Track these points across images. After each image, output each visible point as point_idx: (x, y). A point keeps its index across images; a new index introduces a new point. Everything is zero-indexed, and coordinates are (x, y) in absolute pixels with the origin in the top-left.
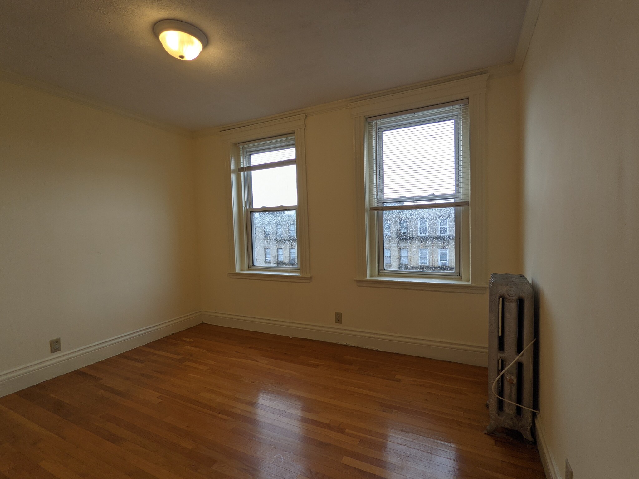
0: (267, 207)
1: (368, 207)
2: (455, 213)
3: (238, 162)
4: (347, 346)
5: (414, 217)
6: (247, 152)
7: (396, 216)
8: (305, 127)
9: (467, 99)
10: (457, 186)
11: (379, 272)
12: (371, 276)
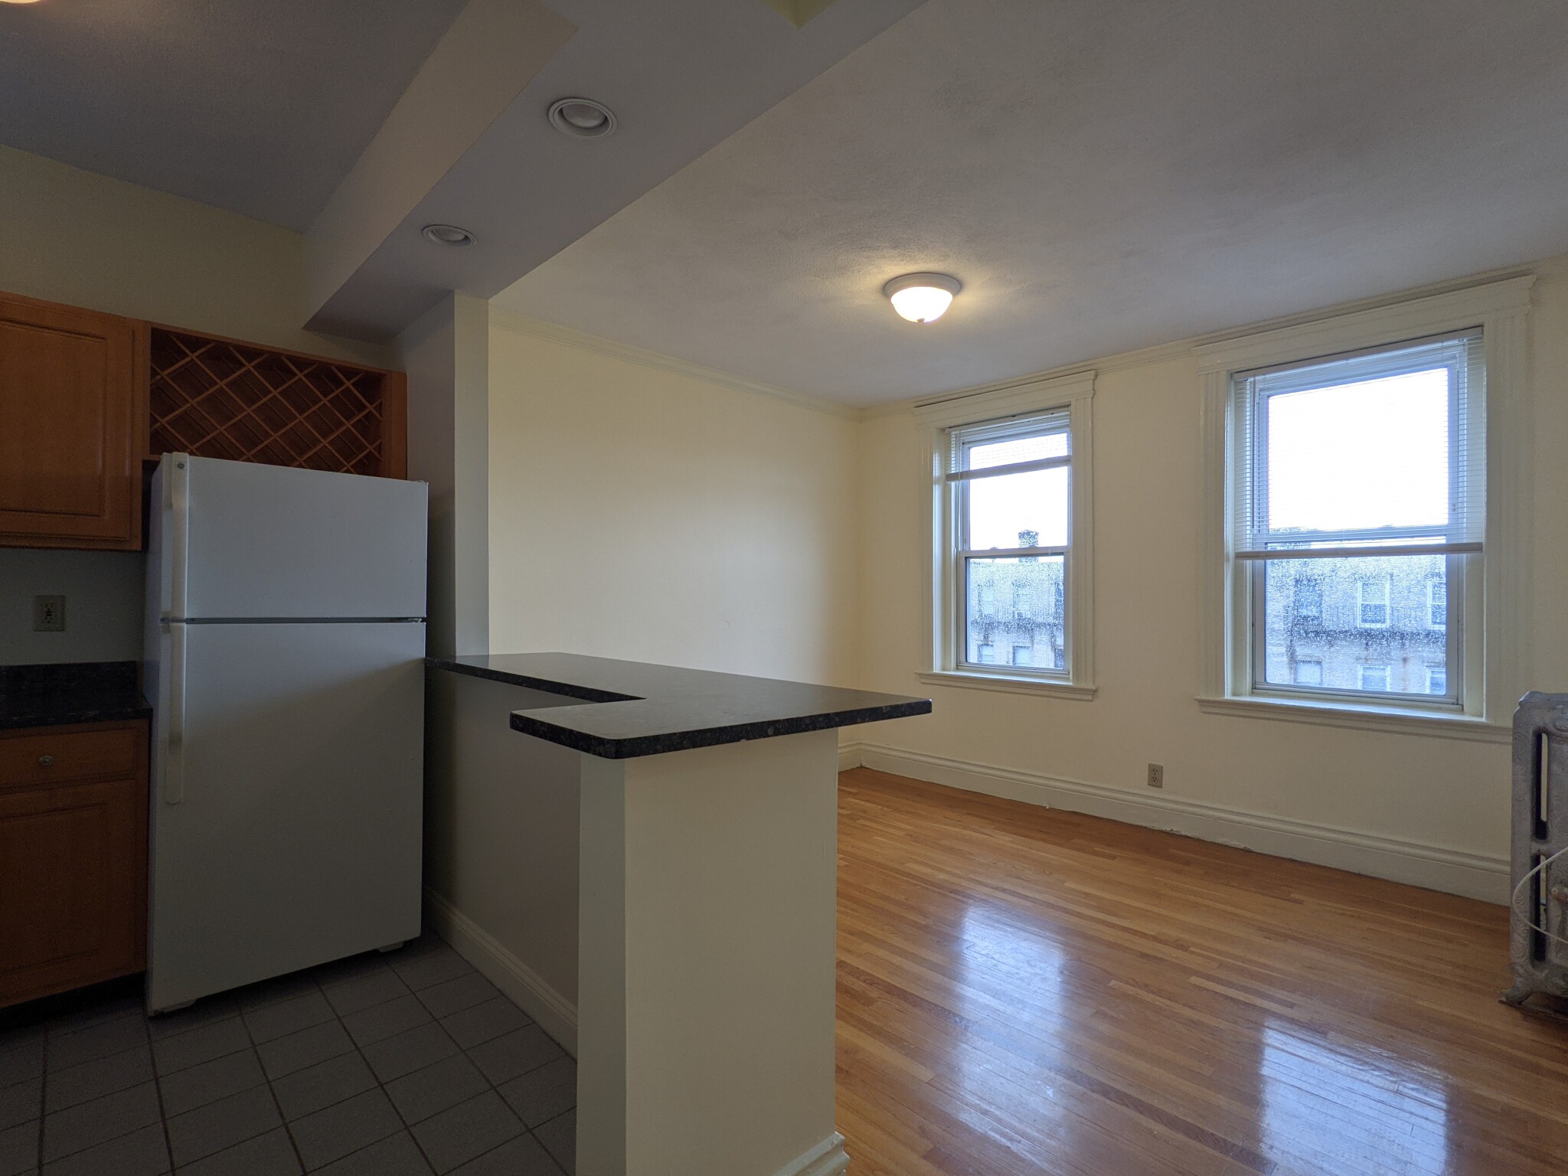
0: (1000, 548)
1: (1230, 552)
2: (1446, 566)
3: (946, 462)
4: (1174, 834)
5: (1341, 574)
6: (963, 444)
7: (1296, 571)
8: (1094, 395)
9: (1480, 328)
10: (1454, 507)
11: (1254, 687)
12: (1234, 694)
